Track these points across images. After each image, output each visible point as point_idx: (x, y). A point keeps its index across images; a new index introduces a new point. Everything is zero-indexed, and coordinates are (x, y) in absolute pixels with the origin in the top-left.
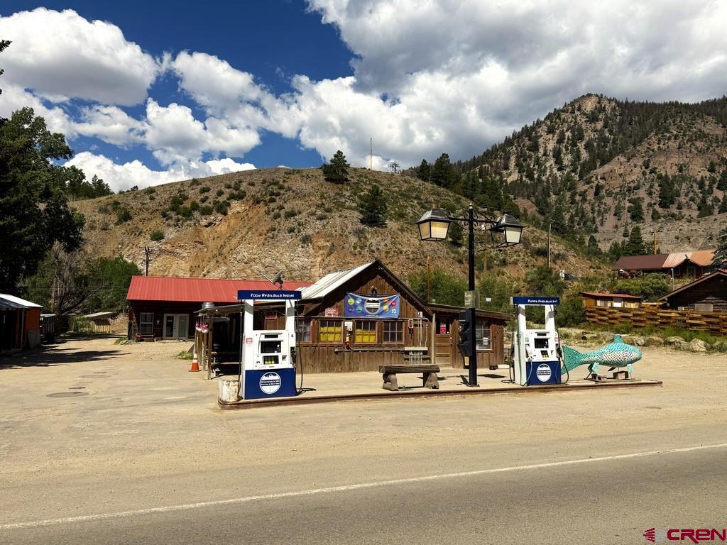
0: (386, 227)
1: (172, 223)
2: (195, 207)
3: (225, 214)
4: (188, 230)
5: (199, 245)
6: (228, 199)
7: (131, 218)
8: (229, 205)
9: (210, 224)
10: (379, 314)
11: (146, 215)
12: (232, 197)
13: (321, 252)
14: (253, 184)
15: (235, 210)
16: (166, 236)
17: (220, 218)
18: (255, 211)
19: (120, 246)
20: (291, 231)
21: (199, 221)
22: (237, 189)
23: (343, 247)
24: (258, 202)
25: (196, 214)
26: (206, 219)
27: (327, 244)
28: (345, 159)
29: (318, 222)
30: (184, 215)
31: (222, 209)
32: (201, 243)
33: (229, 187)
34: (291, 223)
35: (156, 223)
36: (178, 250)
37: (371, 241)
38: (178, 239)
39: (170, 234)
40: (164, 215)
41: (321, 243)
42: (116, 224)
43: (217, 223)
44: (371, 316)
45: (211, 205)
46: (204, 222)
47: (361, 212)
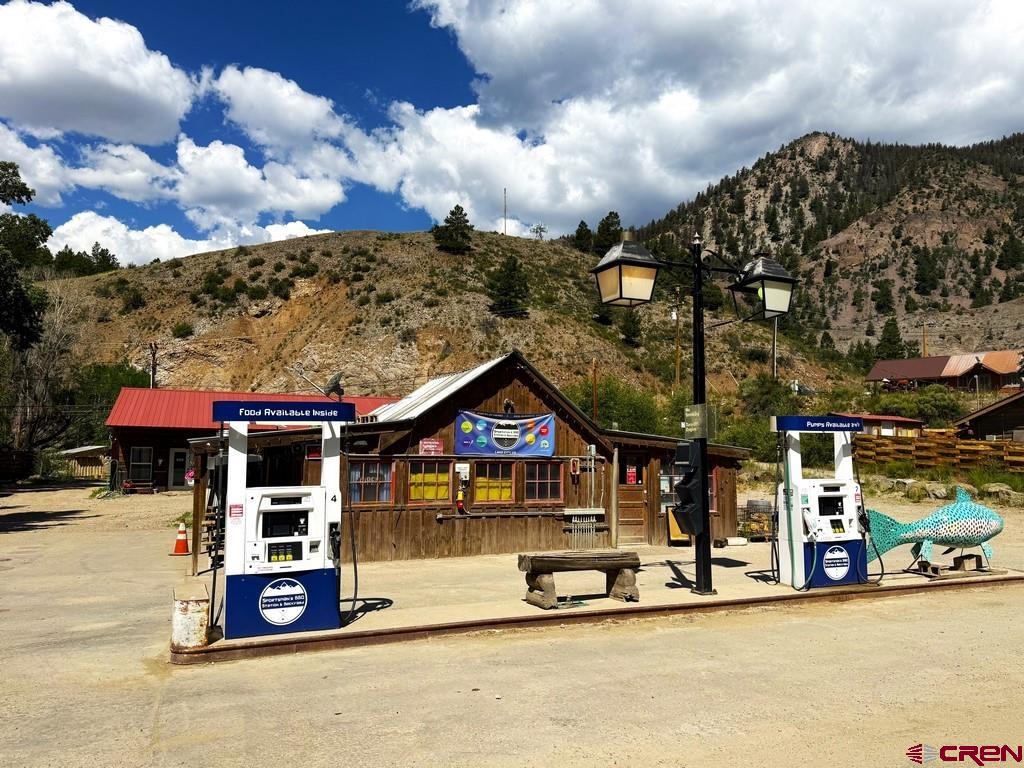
0: (527, 318)
1: (205, 311)
2: (241, 287)
3: (286, 297)
4: (229, 321)
5: (245, 345)
6: (291, 276)
7: (144, 304)
8: (292, 284)
9: (263, 313)
10: (518, 450)
11: (167, 300)
12: (297, 273)
13: (431, 354)
14: (328, 255)
15: (300, 293)
16: (197, 330)
17: (278, 304)
18: (331, 294)
19: (126, 346)
20: (386, 322)
21: (246, 308)
22: (304, 260)
23: (463, 348)
24: (336, 281)
25: (243, 298)
26: (257, 305)
27: (440, 342)
28: (466, 218)
29: (426, 310)
30: (224, 299)
31: (282, 290)
32: (249, 341)
33: (292, 258)
34: (386, 311)
35: (183, 312)
36: (214, 352)
37: (505, 338)
38: (214, 335)
39: (203, 327)
40: (194, 299)
41: (431, 341)
42: (122, 313)
43: (274, 312)
44: (503, 452)
45: (265, 285)
46: (254, 310)
47: (490, 295)
